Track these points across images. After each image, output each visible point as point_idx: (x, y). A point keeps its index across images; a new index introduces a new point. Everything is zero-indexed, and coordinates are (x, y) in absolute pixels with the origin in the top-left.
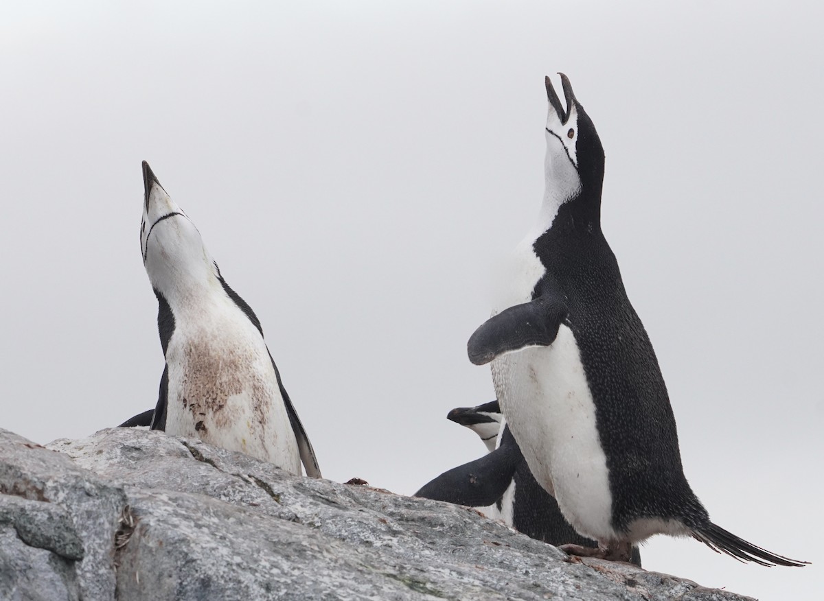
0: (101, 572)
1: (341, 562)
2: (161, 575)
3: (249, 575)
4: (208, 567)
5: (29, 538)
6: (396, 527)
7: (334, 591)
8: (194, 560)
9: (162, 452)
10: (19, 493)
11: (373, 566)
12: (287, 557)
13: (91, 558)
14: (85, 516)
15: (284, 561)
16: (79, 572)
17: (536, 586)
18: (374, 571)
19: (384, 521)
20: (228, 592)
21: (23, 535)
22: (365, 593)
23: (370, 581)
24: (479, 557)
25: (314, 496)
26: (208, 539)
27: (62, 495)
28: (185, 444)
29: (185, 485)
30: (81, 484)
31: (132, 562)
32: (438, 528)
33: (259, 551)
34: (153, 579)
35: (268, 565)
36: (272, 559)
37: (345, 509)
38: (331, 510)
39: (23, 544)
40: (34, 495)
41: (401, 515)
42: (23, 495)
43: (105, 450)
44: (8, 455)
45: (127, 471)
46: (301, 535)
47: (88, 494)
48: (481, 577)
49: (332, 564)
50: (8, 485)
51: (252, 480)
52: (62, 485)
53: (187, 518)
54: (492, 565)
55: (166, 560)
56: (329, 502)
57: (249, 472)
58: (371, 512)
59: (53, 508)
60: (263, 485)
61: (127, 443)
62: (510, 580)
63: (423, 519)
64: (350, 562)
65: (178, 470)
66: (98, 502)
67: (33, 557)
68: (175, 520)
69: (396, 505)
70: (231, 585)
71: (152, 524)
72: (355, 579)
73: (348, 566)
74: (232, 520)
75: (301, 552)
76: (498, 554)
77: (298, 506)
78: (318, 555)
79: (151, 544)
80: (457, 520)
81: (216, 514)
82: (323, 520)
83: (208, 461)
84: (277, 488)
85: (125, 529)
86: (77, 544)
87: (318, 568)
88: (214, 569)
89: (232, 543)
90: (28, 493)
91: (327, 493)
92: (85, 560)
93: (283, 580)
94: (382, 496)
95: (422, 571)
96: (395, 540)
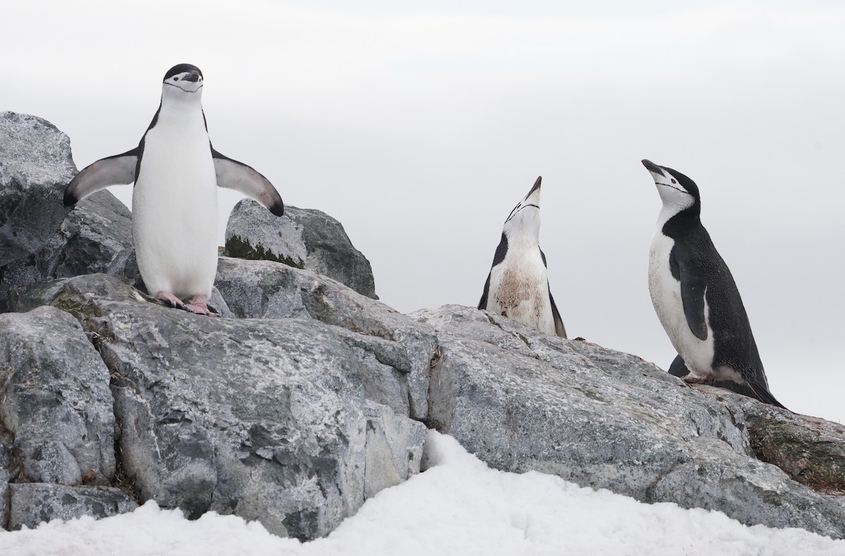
0: (421, 379)
1: (551, 380)
2: (451, 382)
3: (497, 385)
4: (476, 380)
5: (382, 359)
6: (590, 363)
7: (542, 395)
8: (468, 376)
9: (474, 318)
10: (380, 336)
11: (569, 383)
12: (521, 376)
13: (416, 372)
14: (414, 349)
15: (519, 378)
16: (409, 378)
17: (660, 398)
18: (569, 386)
19: (584, 360)
20: (485, 393)
21: (378, 357)
22: (559, 397)
23: (564, 391)
24: (634, 381)
25: (549, 345)
26: (478, 364)
27: (402, 338)
28: (487, 315)
29: (481, 336)
30: (413, 332)
31: (438, 375)
32: (615, 366)
33: (505, 372)
34: (447, 384)
35: (509, 380)
36: (512, 377)
37: (566, 353)
38: (557, 353)
39: (378, 362)
40: (388, 337)
41: (597, 358)
42: (383, 336)
43: (444, 316)
44: (377, 315)
45: (453, 327)
46: (532, 365)
47: (417, 338)
48: (630, 392)
49: (546, 381)
50: (375, 331)
51: (518, 335)
52: (403, 332)
53: (469, 353)
54: (640, 386)
55: (454, 374)
56: (557, 349)
57: (518, 331)
58: (579, 355)
59: (396, 344)
60: (523, 338)
61: (456, 313)
62: (645, 394)
63: (608, 360)
64: (556, 381)
65: (479, 328)
66: (421, 342)
67: (383, 370)
68: (462, 354)
69: (595, 352)
70: (487, 389)
71: (449, 355)
72: (556, 389)
73: (554, 382)
74: (495, 355)
75: (530, 374)
76: (644, 380)
77: (540, 350)
78: (540, 376)
79: (447, 366)
80: (626, 361)
81: (487, 352)
82: (551, 358)
83: (497, 324)
84: (530, 340)
85: (436, 357)
86: (408, 364)
87: (538, 383)
88: (479, 380)
89: (491, 367)
90: (385, 336)
91: (557, 344)
92: (413, 372)
93: (515, 388)
94: (589, 347)
95: (597, 387)
96: (588, 370)
